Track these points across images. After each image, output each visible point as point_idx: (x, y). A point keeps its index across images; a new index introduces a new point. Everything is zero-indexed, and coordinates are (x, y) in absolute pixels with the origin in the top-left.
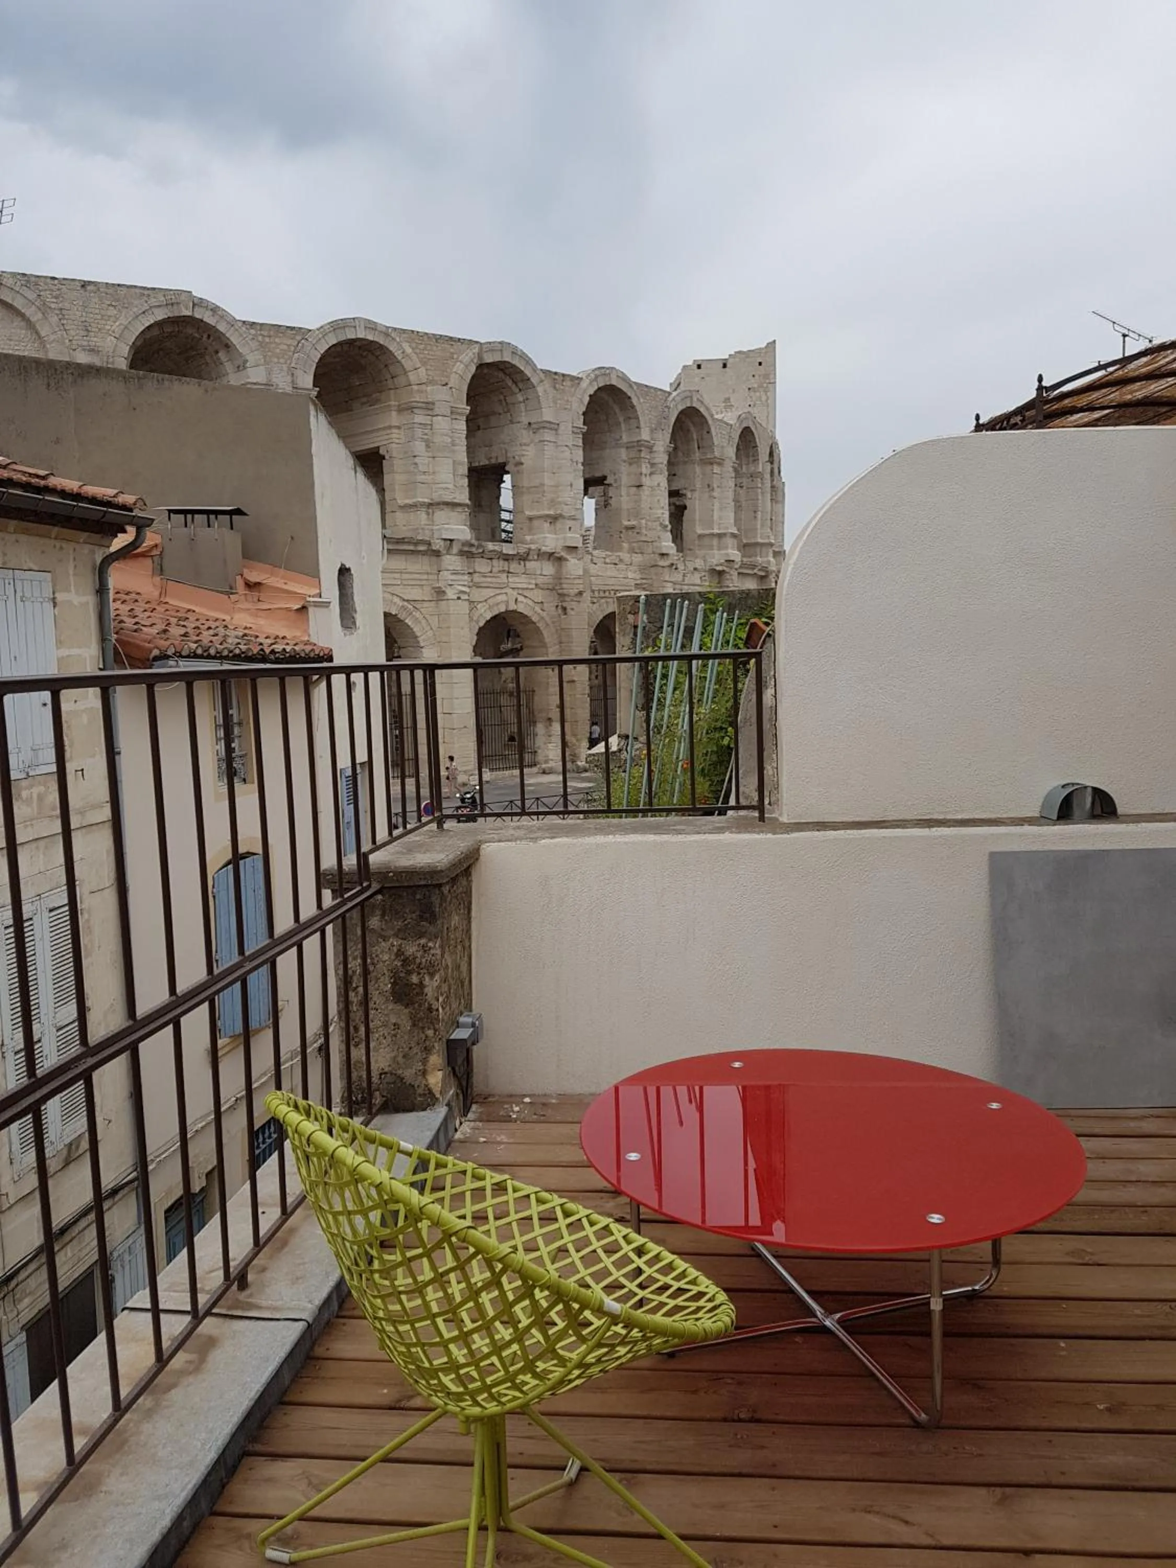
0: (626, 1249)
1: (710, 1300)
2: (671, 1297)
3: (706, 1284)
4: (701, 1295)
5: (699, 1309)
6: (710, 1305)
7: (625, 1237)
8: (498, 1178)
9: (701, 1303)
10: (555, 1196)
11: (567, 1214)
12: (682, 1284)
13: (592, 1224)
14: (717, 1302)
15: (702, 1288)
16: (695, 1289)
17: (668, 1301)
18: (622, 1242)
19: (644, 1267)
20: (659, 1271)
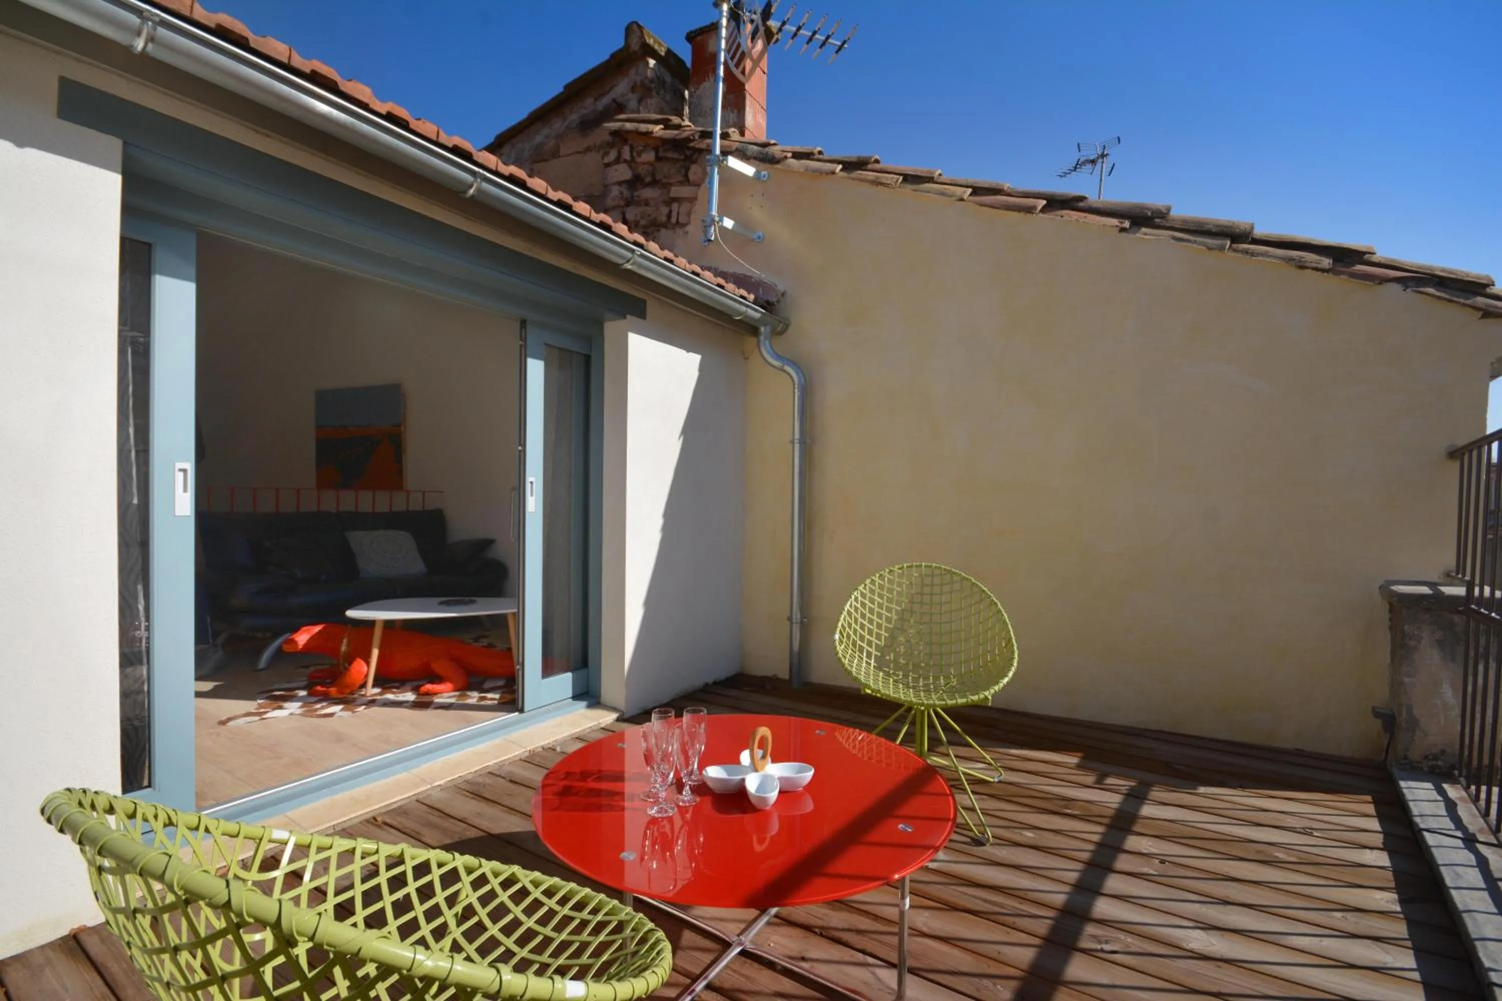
0: (537, 894)
2: (593, 934)
7: (532, 882)
10: (457, 856)
12: (601, 917)
15: (622, 916)
16: (616, 920)
17: (590, 939)
18: (530, 887)
19: (557, 908)
20: (573, 909)
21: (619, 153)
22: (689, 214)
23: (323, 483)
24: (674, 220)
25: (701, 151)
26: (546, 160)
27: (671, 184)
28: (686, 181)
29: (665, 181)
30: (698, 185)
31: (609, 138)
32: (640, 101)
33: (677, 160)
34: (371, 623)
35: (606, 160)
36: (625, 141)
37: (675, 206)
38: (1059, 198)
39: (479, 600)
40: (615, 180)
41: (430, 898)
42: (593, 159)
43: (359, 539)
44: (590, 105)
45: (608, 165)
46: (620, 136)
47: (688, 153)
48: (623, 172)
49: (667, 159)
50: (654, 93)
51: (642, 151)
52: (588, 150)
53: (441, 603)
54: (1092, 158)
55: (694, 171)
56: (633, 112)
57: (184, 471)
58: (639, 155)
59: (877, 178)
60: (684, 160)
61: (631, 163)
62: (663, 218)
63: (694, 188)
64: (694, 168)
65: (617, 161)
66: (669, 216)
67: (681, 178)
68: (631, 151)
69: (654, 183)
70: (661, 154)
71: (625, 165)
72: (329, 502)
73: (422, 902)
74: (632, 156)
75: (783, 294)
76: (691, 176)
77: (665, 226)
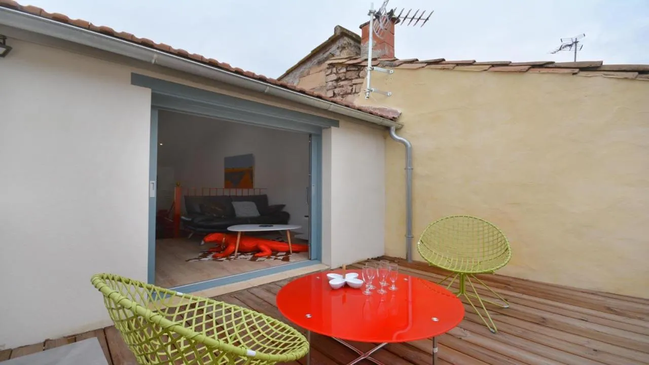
0: (268, 324)
1: (299, 341)
2: (284, 340)
3: (298, 334)
4: (295, 338)
5: (295, 344)
6: (299, 342)
7: (267, 320)
8: (219, 303)
9: (295, 341)
10: (242, 308)
11: (245, 313)
12: (289, 335)
13: (254, 316)
14: (302, 341)
15: (296, 336)
16: (293, 336)
17: (282, 341)
18: (266, 321)
19: (274, 329)
20: (280, 331)
21: (332, 71)
22: (360, 89)
23: (227, 186)
24: (354, 91)
25: (364, 66)
26: (304, 76)
27: (352, 79)
28: (359, 77)
29: (350, 78)
30: (363, 78)
31: (328, 66)
32: (341, 51)
33: (354, 70)
34: (237, 233)
35: (327, 73)
36: (334, 67)
37: (354, 86)
38: (538, 64)
39: (274, 225)
40: (330, 80)
41: (229, 320)
42: (323, 74)
43: (236, 204)
44: (321, 56)
45: (327, 75)
46: (332, 65)
47: (359, 67)
48: (334, 77)
49: (350, 71)
50: (346, 48)
51: (341, 69)
52: (321, 71)
53: (260, 226)
54: (570, 44)
55: (361, 74)
56: (338, 56)
57: (153, 183)
58: (339, 70)
59: (444, 66)
60: (358, 70)
61: (337, 73)
62: (350, 91)
63: (362, 79)
64: (362, 72)
65: (331, 73)
66: (352, 90)
67: (357, 77)
68: (336, 69)
69: (346, 79)
70: (348, 69)
71: (334, 74)
72: (227, 193)
73: (226, 321)
74: (337, 71)
75: (400, 114)
76: (361, 75)
77: (350, 94)
